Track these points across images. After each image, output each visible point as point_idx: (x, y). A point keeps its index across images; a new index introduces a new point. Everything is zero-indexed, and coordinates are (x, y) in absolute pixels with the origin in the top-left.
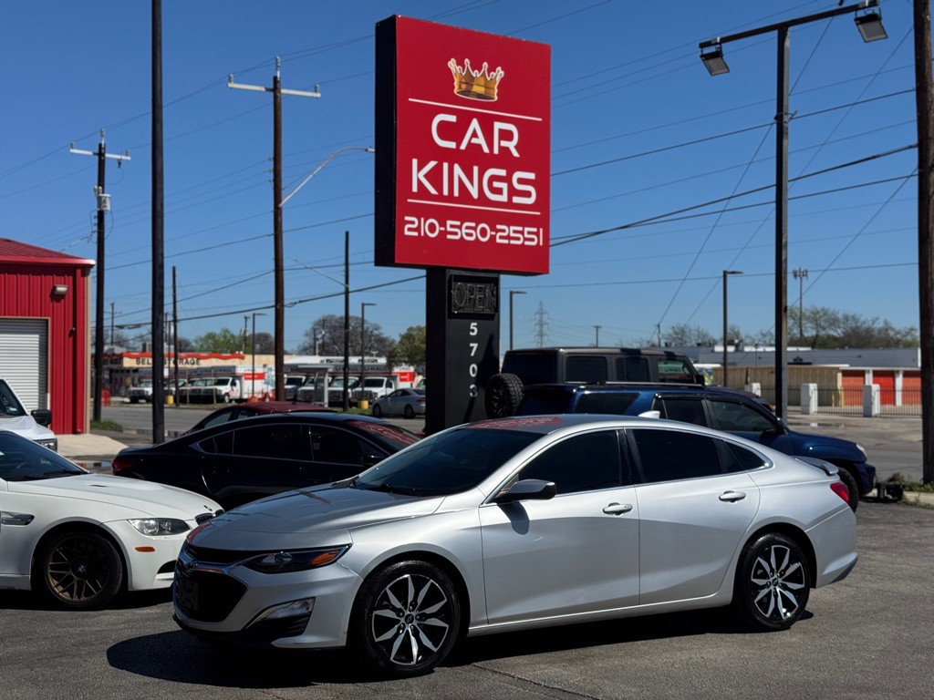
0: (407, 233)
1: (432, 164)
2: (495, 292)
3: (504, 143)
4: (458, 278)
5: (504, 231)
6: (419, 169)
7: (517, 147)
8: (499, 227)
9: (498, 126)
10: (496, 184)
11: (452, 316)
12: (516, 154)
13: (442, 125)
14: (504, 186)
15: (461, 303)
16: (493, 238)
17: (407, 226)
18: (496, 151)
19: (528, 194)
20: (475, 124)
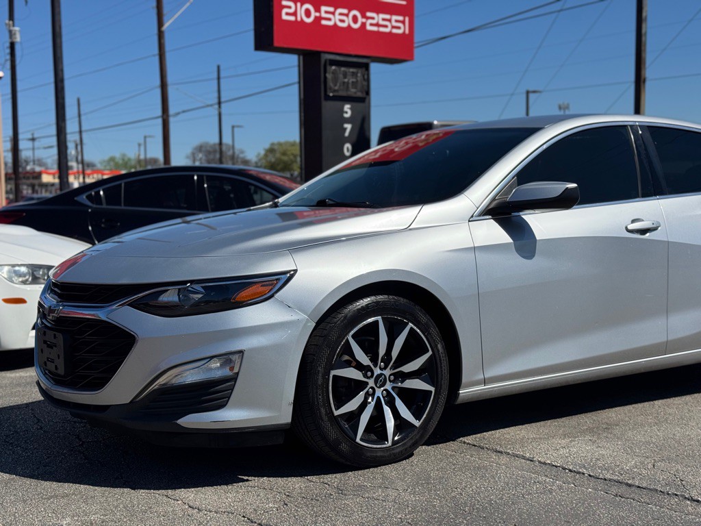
0: (285, 17)
2: (366, 77)
4: (333, 63)
5: (373, 18)
8: (369, 14)
11: (328, 98)
15: (336, 85)
16: (364, 25)
17: (285, 11)
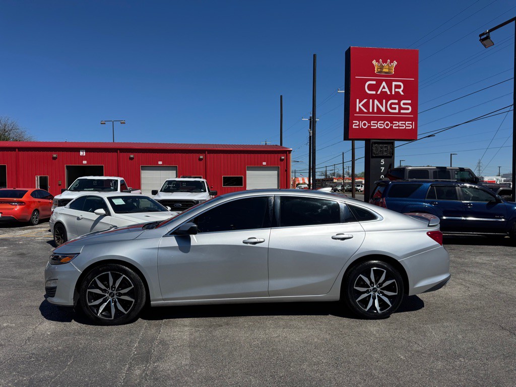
0: (354, 127)
1: (365, 100)
2: (392, 148)
3: (397, 90)
4: (375, 143)
5: (397, 124)
6: (359, 103)
7: (399, 92)
8: (394, 122)
9: (394, 83)
10: (393, 106)
11: (373, 157)
12: (402, 93)
13: (369, 85)
14: (397, 106)
15: (377, 152)
16: (392, 127)
17: (354, 125)
18: (393, 93)
19: (408, 109)
20: (384, 84)
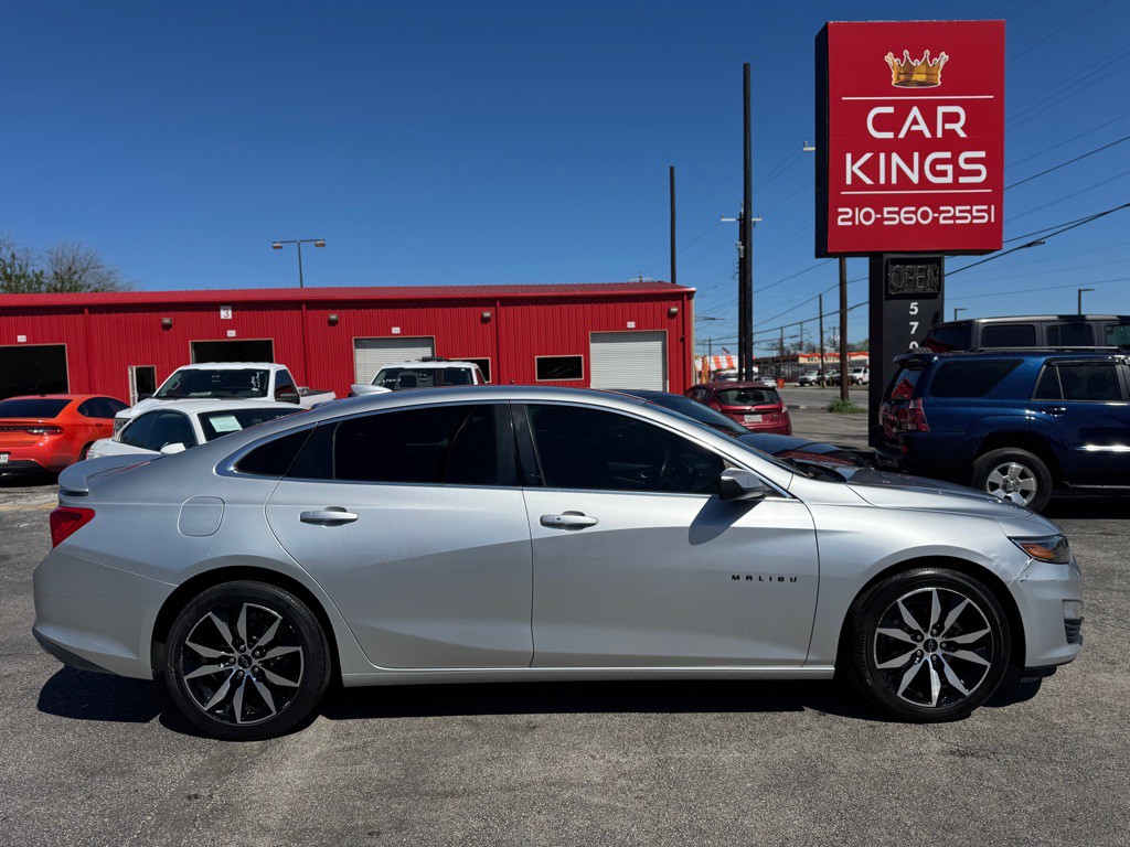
0: (840, 223)
1: (868, 156)
2: (938, 272)
3: (948, 126)
4: (895, 261)
5: (949, 212)
6: (853, 163)
7: (953, 131)
8: (942, 208)
9: (941, 110)
10: (939, 167)
11: (889, 297)
12: (962, 134)
13: (878, 118)
14: (949, 168)
15: (900, 284)
16: (936, 220)
17: (840, 217)
18: (939, 135)
19: (978, 173)
20: (915, 112)
